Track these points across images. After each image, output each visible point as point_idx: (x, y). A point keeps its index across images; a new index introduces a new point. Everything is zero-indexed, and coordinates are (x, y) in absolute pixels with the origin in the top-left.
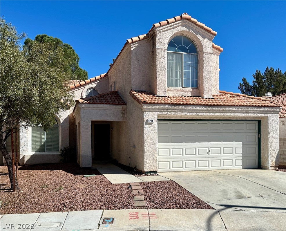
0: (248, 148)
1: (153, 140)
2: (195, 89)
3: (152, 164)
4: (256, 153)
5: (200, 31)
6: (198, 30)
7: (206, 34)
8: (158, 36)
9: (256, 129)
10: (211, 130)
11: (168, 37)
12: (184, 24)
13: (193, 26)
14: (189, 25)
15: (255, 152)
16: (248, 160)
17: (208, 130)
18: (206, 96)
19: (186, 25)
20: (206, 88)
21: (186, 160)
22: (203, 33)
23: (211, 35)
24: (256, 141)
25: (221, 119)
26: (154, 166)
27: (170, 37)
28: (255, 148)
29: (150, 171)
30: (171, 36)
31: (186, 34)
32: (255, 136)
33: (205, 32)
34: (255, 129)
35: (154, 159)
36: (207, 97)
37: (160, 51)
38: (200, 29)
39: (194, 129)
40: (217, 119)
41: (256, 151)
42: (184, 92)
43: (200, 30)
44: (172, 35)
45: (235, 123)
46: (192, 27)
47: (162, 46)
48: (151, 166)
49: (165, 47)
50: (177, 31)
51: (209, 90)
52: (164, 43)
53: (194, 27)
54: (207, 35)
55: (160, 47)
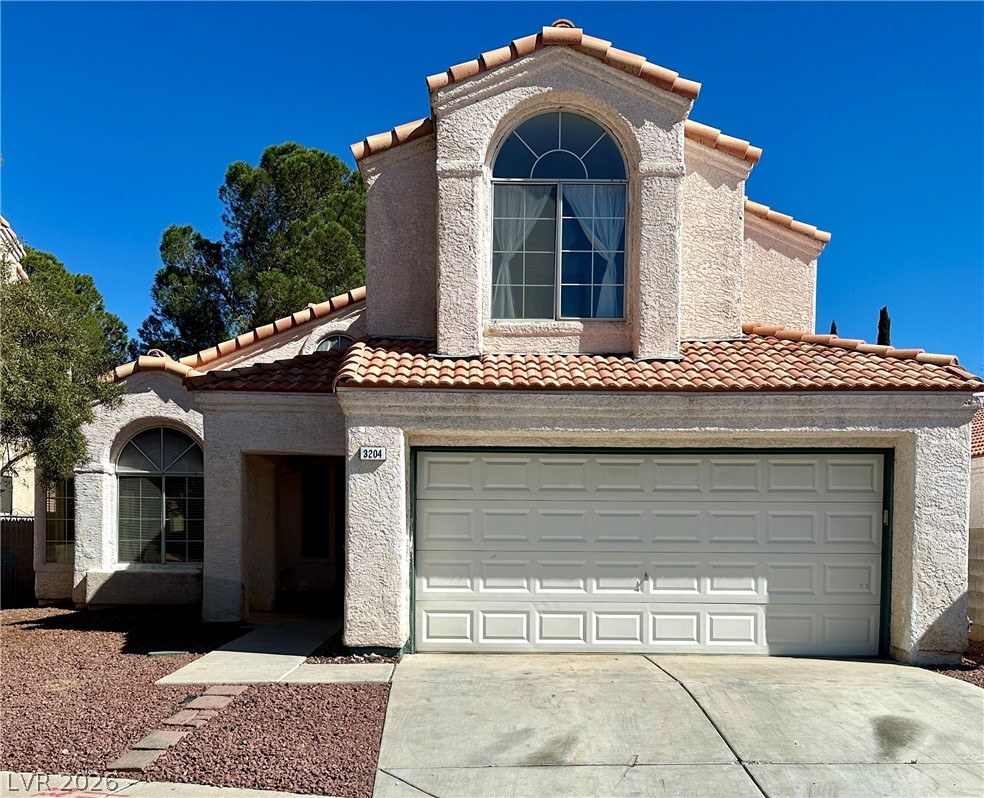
0: (831, 567)
1: (383, 528)
2: (609, 325)
3: (376, 620)
4: (873, 590)
5: (625, 87)
6: (618, 84)
7: (653, 95)
8: (447, 121)
9: (876, 490)
10: (656, 490)
11: (486, 122)
12: (557, 63)
13: (595, 68)
14: (576, 65)
15: (868, 587)
16: (829, 618)
17: (641, 490)
18: (647, 350)
19: (566, 68)
20: (650, 318)
21: (542, 607)
22: (639, 93)
23: (673, 99)
24: (874, 540)
25: (696, 446)
26: (385, 625)
27: (495, 123)
28: (869, 568)
29: (367, 644)
30: (499, 118)
31: (575, 106)
32: (870, 517)
33: (648, 88)
34: (870, 488)
35: (386, 599)
36: (655, 357)
37: (453, 179)
38: (625, 78)
39: (581, 487)
40: (676, 446)
41: (873, 582)
42: (561, 340)
43: (626, 82)
44: (505, 112)
45: (771, 461)
46: (592, 72)
47: (461, 161)
48: (373, 625)
49: (472, 162)
50: (524, 97)
51: (667, 324)
52: (471, 148)
53: (597, 74)
54: (660, 98)
55: (454, 164)
